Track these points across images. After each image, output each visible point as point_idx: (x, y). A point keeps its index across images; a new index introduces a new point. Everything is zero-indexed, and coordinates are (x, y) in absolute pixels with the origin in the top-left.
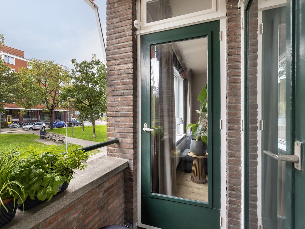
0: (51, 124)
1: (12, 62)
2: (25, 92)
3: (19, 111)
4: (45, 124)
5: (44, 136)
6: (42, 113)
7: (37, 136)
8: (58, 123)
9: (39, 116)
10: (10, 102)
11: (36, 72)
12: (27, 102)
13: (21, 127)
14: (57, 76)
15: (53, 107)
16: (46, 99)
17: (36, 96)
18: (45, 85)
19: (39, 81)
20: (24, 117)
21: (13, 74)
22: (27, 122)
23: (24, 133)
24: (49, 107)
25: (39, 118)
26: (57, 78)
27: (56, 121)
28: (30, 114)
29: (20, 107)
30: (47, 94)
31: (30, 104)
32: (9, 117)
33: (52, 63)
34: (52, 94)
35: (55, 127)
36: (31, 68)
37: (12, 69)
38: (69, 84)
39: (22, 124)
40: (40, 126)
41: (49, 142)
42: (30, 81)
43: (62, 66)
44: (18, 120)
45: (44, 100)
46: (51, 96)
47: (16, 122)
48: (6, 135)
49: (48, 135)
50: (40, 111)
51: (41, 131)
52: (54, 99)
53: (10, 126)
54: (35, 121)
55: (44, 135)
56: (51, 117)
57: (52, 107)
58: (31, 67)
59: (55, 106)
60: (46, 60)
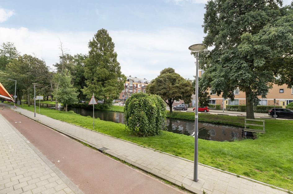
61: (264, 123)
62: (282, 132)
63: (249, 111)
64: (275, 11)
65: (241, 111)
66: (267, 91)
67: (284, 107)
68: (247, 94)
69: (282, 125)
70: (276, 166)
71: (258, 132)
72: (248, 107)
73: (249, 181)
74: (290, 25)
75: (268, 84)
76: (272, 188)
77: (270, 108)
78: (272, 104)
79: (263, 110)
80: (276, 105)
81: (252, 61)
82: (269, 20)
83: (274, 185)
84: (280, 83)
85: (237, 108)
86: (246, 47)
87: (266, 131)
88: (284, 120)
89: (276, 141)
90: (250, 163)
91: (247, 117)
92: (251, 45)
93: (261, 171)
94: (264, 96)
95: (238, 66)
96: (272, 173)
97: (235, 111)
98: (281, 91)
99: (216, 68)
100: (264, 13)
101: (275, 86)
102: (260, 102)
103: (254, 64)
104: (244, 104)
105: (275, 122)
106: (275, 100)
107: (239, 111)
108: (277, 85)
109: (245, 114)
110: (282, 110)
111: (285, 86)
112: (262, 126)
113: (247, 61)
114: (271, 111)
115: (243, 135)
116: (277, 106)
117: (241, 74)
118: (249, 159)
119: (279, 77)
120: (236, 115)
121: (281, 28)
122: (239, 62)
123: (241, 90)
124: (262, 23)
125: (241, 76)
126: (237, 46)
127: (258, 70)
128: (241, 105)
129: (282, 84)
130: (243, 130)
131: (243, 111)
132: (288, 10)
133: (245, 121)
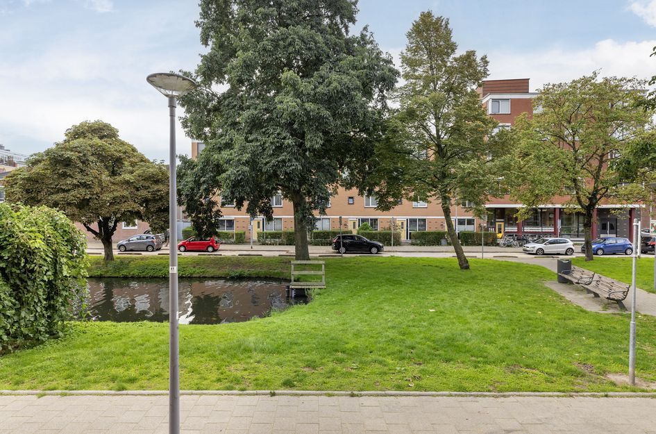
0: (588, 244)
1: (505, 109)
2: (523, 170)
3: (516, 210)
4: (572, 243)
5: (566, 276)
6: (566, 217)
7: (550, 273)
8: (607, 242)
9: (559, 222)
10: (499, 192)
11: (551, 117)
12: (532, 191)
13: (521, 246)
14: (606, 112)
15: (593, 199)
16: (575, 180)
17: (549, 175)
18: (573, 145)
19: (560, 137)
20: (527, 223)
21: (501, 134)
22: (533, 234)
23: (525, 262)
24: (583, 199)
25: (559, 226)
26: (610, 118)
27: (602, 236)
28: (539, 217)
29: (516, 202)
30: (578, 167)
31: (537, 196)
32: (500, 223)
33: (593, 81)
34: (590, 165)
35: (600, 252)
36: (539, 110)
37: (500, 124)
38: (647, 126)
39: (522, 239)
40: (561, 248)
41: (580, 296)
42: (537, 142)
43: (621, 80)
44: (515, 229)
45: (569, 183)
46: (590, 169)
47: (510, 234)
48: (491, 262)
49: (577, 274)
50: (560, 209)
51: (560, 262)
52: (596, 177)
53: (501, 242)
54: (550, 234)
55: (567, 273)
56: (588, 225)
57: (590, 199)
58: (541, 107)
59: (598, 196)
60: (577, 79)
61: (323, 266)
62: (350, 281)
63: (300, 244)
64: (337, 40)
65: (287, 245)
66: (327, 200)
67: (355, 233)
68: (296, 206)
69: (351, 266)
70: (337, 351)
71: (313, 287)
72: (298, 234)
73: (292, 397)
74: (358, 77)
75: (330, 188)
76: (330, 395)
77: (334, 234)
78: (337, 228)
79: (322, 239)
80: (343, 229)
81: (303, 136)
82: (328, 57)
83: (331, 389)
84: (348, 186)
85: (279, 238)
86: (290, 103)
87: (327, 283)
88: (354, 258)
89: (342, 300)
90: (295, 358)
91: (298, 257)
92: (298, 100)
93: (314, 368)
94: (323, 212)
95: (278, 142)
96: (331, 365)
97: (276, 245)
98: (351, 201)
99: (231, 140)
100: (319, 38)
101: (341, 190)
102: (318, 224)
103: (306, 143)
104: (291, 228)
105: (342, 263)
106: (340, 217)
107: (283, 245)
108: (344, 188)
109: (292, 250)
110: (352, 237)
111: (355, 191)
112: (320, 273)
113: (294, 134)
114: (337, 242)
115: (288, 297)
116: (346, 230)
117: (284, 161)
118: (295, 348)
119: (345, 174)
120: (277, 254)
121: (345, 79)
122: (278, 134)
123: (286, 197)
124: (317, 58)
125: (283, 166)
126: (275, 96)
127: (315, 155)
128: (286, 230)
129: (351, 189)
130: (288, 287)
131: (290, 245)
132: (356, 45)
133: (293, 266)
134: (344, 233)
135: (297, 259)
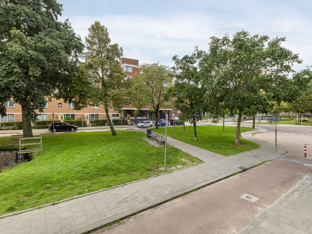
0: (156, 123)
1: (130, 70)
2: (136, 95)
3: (134, 111)
4: (152, 123)
5: (149, 135)
6: (151, 113)
7: (145, 134)
8: (162, 122)
9: (148, 115)
10: (127, 103)
11: (145, 76)
12: (139, 103)
13: (136, 124)
14: (161, 77)
15: (158, 107)
16: (152, 100)
17: (145, 97)
18: (152, 87)
19: (148, 84)
20: (138, 115)
21: (128, 80)
22: (140, 120)
23: (137, 131)
24: (155, 107)
25: (148, 117)
26: (162, 79)
27: (161, 120)
28: (142, 113)
29: (134, 107)
30: (153, 96)
31: (141, 105)
32: (128, 116)
33: (158, 65)
34: (157, 95)
35: (160, 126)
36: (141, 73)
37: (128, 76)
38: (172, 83)
39: (136, 122)
40: (148, 125)
41: (154, 142)
42: (141, 85)
43: (165, 67)
44: (134, 118)
45: (151, 101)
46: (157, 96)
47: (132, 120)
48: (125, 131)
49: (153, 134)
50: (149, 110)
51: (148, 130)
52: (159, 99)
53: (129, 123)
54: (144, 120)
55: (150, 134)
56: (156, 116)
57: (157, 107)
58: (142, 71)
59: (159, 106)
60: (153, 63)
61: (41, 140)
62: (58, 146)
63: (26, 128)
64: (50, 21)
65: (18, 129)
66: (44, 104)
67: (62, 121)
68: (23, 107)
69: (59, 138)
70: (46, 183)
71: (35, 151)
72: (25, 123)
73: (14, 216)
74: (62, 43)
75: (46, 98)
76: (39, 208)
77: (50, 122)
78: (51, 119)
79: (42, 125)
80: (55, 119)
81: (28, 68)
82: (44, 28)
83: (41, 204)
84: (58, 97)
85: (12, 125)
86: (17, 48)
87: (44, 149)
88: (61, 134)
89: (52, 156)
90: (17, 193)
91: (24, 136)
92: (24, 48)
93: (30, 196)
94: (41, 110)
95: (9, 69)
96: (42, 192)
97: (10, 130)
98: (60, 105)
100: (39, 17)
101: (54, 99)
102: (39, 117)
103: (29, 72)
104: (20, 119)
105: (54, 137)
106: (53, 114)
107: (15, 129)
108: (56, 99)
109: (21, 132)
110: (61, 124)
111: (62, 100)
112: (39, 143)
113: (21, 66)
114: (51, 126)
115: (17, 159)
116: (57, 120)
117: (13, 81)
118: (19, 187)
119: (56, 91)
120: (10, 135)
121: (55, 42)
122: (9, 65)
123: (16, 102)
124: (37, 27)
125: (13, 84)
126: (7, 42)
127: (37, 80)
128: (17, 121)
129: (59, 99)
130: (17, 154)
131: (20, 129)
132: (62, 27)
133: (20, 142)
134: (56, 121)
135: (24, 137)
